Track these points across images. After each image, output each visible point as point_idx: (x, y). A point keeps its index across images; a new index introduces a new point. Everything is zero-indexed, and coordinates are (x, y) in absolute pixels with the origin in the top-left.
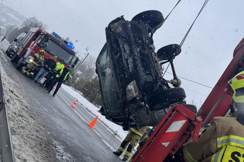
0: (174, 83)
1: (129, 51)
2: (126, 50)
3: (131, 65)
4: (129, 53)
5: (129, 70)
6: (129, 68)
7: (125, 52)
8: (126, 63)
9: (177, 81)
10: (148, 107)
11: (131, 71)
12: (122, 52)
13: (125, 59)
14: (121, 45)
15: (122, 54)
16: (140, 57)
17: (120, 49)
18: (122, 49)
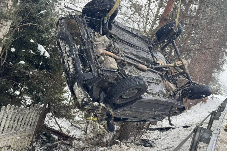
0: (177, 66)
1: (69, 51)
2: (67, 50)
3: (71, 66)
4: (69, 53)
5: (70, 72)
6: (70, 69)
7: (66, 53)
8: (67, 65)
9: (181, 63)
10: (104, 105)
11: (72, 73)
12: (63, 54)
13: (66, 61)
14: (63, 46)
15: (64, 56)
16: (79, 54)
17: (62, 51)
18: (64, 51)
